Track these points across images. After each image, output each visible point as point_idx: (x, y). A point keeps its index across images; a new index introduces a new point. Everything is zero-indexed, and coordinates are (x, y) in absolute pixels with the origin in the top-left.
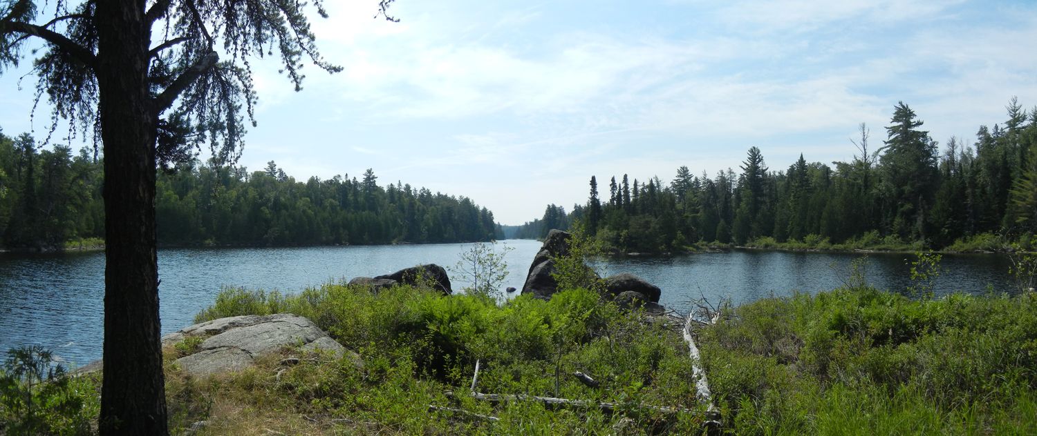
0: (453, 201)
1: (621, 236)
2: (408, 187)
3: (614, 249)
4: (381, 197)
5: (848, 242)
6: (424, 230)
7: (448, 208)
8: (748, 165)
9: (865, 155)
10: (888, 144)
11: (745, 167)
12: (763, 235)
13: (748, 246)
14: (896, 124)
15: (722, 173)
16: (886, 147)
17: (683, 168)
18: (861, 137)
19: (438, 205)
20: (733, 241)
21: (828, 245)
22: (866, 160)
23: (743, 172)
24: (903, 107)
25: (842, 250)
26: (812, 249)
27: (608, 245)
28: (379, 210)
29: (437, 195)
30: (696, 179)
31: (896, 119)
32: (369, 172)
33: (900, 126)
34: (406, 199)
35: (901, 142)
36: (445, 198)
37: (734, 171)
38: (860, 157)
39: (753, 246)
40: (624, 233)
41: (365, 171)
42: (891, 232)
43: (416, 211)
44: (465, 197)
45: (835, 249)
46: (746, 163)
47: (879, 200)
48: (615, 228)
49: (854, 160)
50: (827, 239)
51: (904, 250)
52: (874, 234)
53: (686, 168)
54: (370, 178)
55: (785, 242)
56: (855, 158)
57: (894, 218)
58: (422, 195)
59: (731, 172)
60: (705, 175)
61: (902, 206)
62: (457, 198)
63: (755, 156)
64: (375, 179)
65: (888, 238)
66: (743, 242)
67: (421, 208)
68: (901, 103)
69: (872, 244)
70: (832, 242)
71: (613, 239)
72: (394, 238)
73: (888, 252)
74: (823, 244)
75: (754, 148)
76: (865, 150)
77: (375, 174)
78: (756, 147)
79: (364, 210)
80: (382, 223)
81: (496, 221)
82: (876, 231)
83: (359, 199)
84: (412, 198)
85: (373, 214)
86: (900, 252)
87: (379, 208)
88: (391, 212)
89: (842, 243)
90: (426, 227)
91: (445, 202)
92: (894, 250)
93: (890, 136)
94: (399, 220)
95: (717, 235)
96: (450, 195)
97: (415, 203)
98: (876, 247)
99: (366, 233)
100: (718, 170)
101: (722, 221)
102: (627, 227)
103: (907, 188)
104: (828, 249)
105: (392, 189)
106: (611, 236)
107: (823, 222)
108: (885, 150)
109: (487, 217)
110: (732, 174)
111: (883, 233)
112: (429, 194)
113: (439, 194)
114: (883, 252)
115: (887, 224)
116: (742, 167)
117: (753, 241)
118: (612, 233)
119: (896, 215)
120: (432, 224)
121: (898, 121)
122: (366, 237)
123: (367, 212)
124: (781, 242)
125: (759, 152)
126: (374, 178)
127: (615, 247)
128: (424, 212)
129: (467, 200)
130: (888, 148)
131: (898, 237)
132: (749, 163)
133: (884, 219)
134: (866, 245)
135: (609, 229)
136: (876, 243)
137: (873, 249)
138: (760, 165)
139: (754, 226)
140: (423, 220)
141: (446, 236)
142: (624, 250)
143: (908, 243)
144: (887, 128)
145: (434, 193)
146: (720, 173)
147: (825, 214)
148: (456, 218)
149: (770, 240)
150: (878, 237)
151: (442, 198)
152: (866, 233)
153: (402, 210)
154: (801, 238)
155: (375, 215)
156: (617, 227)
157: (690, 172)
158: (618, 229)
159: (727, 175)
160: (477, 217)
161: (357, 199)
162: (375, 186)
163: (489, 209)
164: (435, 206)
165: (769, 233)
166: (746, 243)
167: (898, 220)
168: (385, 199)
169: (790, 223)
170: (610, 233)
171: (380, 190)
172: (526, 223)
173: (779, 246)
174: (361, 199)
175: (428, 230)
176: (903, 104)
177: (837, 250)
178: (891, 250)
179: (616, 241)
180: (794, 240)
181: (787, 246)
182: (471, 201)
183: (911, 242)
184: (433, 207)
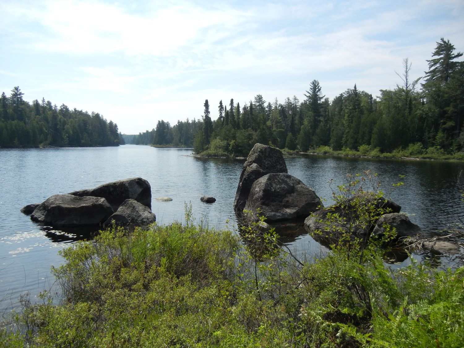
0: (86, 115)
1: (230, 145)
2: (49, 103)
3: (225, 155)
4: (28, 109)
5: (394, 151)
6: (65, 136)
7: (83, 121)
8: (310, 93)
9: (407, 84)
10: (428, 74)
11: (308, 95)
12: (322, 145)
13: (310, 152)
14: (437, 57)
15: (289, 99)
16: (426, 77)
17: (259, 96)
18: (405, 69)
19: (76, 118)
20: (298, 149)
21: (378, 154)
22: (407, 87)
23: (306, 98)
24: (445, 42)
25: (391, 158)
26: (365, 156)
27: (221, 152)
28: (27, 121)
29: (74, 110)
30: (269, 104)
31: (437, 53)
32: (17, 89)
33: (441, 58)
34: (49, 113)
35: (442, 72)
36: (80, 113)
37: (298, 98)
38: (402, 85)
39: (314, 152)
40: (232, 142)
41: (13, 88)
42: (433, 145)
43: (59, 122)
44: (96, 113)
45: (385, 157)
46: (308, 92)
47: (422, 119)
48: (225, 139)
49: (397, 87)
50: (377, 149)
51: (446, 159)
52: (417, 146)
53: (261, 96)
54: (17, 94)
55: (341, 150)
56: (398, 86)
57: (437, 133)
58: (61, 110)
59: (295, 99)
60: (277, 101)
61: (444, 123)
62: (90, 113)
63: (315, 87)
64: (22, 95)
65: (431, 149)
66: (306, 150)
67: (62, 120)
68: (442, 40)
69: (416, 154)
70: (382, 151)
71: (224, 146)
72: (41, 142)
73: (432, 160)
74: (375, 152)
75: (315, 81)
76: (407, 80)
77: (22, 91)
78: (316, 80)
79: (13, 120)
80: (30, 130)
81: (119, 132)
82: (419, 143)
83: (8, 111)
84: (55, 111)
85: (22, 123)
86: (444, 161)
87: (26, 119)
88: (37, 122)
89: (390, 153)
90: (67, 135)
91: (82, 116)
92: (437, 159)
93: (430, 67)
94: (44, 129)
95: (287, 144)
96: (84, 111)
97: (57, 115)
98: (421, 156)
99: (16, 139)
100: (286, 98)
101: (290, 134)
102: (234, 138)
103: (450, 109)
104: (379, 156)
105: (37, 104)
106: (223, 145)
107: (374, 136)
108: (426, 79)
109: (113, 128)
110: (296, 101)
111: (426, 145)
112: (67, 109)
113: (75, 109)
114: (428, 160)
115: (429, 138)
116: (306, 95)
117: (314, 149)
118: (223, 142)
119: (438, 131)
120: (71, 132)
121: (439, 55)
122: (16, 141)
123: (16, 121)
124: (337, 150)
125: (318, 84)
126: (20, 94)
127: (226, 153)
128: (65, 123)
129: (97, 116)
130: (428, 78)
131: (441, 149)
132: (311, 92)
133: (426, 134)
134: (411, 154)
135: (220, 139)
136: (420, 153)
137: (418, 157)
138: (318, 93)
139: (315, 138)
140: (64, 129)
141: (83, 141)
142: (232, 155)
143: (449, 153)
144: (428, 61)
145: (71, 109)
146: (287, 100)
147: (375, 130)
148: (90, 128)
149: (327, 148)
150: (422, 148)
151: (78, 114)
152: (411, 145)
153: (46, 120)
154: (355, 147)
155: (23, 124)
156: (226, 138)
157: (264, 99)
158: (227, 140)
159: (292, 101)
160: (106, 128)
161: (6, 111)
162: (21, 101)
163: (114, 122)
164: (73, 118)
165: (326, 143)
166: (309, 150)
167: (440, 134)
168: (31, 111)
169: (345, 136)
170: (221, 143)
171: (26, 104)
172: (140, 134)
173: (336, 153)
174: (10, 111)
175: (68, 137)
176: (445, 40)
177: (387, 157)
178: (435, 159)
179: (226, 148)
180: (348, 149)
181: (342, 153)
182: (100, 116)
183: (452, 153)
184: (71, 119)
